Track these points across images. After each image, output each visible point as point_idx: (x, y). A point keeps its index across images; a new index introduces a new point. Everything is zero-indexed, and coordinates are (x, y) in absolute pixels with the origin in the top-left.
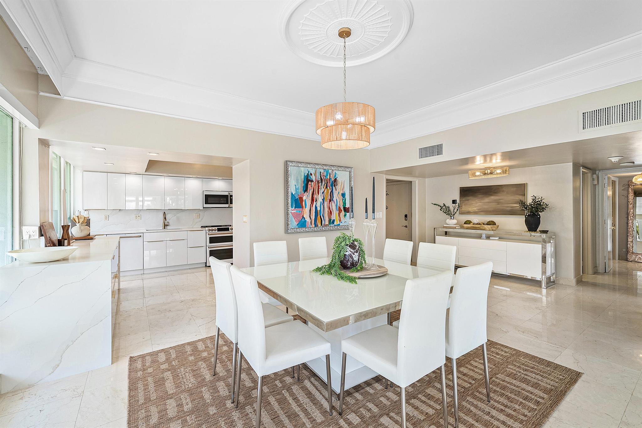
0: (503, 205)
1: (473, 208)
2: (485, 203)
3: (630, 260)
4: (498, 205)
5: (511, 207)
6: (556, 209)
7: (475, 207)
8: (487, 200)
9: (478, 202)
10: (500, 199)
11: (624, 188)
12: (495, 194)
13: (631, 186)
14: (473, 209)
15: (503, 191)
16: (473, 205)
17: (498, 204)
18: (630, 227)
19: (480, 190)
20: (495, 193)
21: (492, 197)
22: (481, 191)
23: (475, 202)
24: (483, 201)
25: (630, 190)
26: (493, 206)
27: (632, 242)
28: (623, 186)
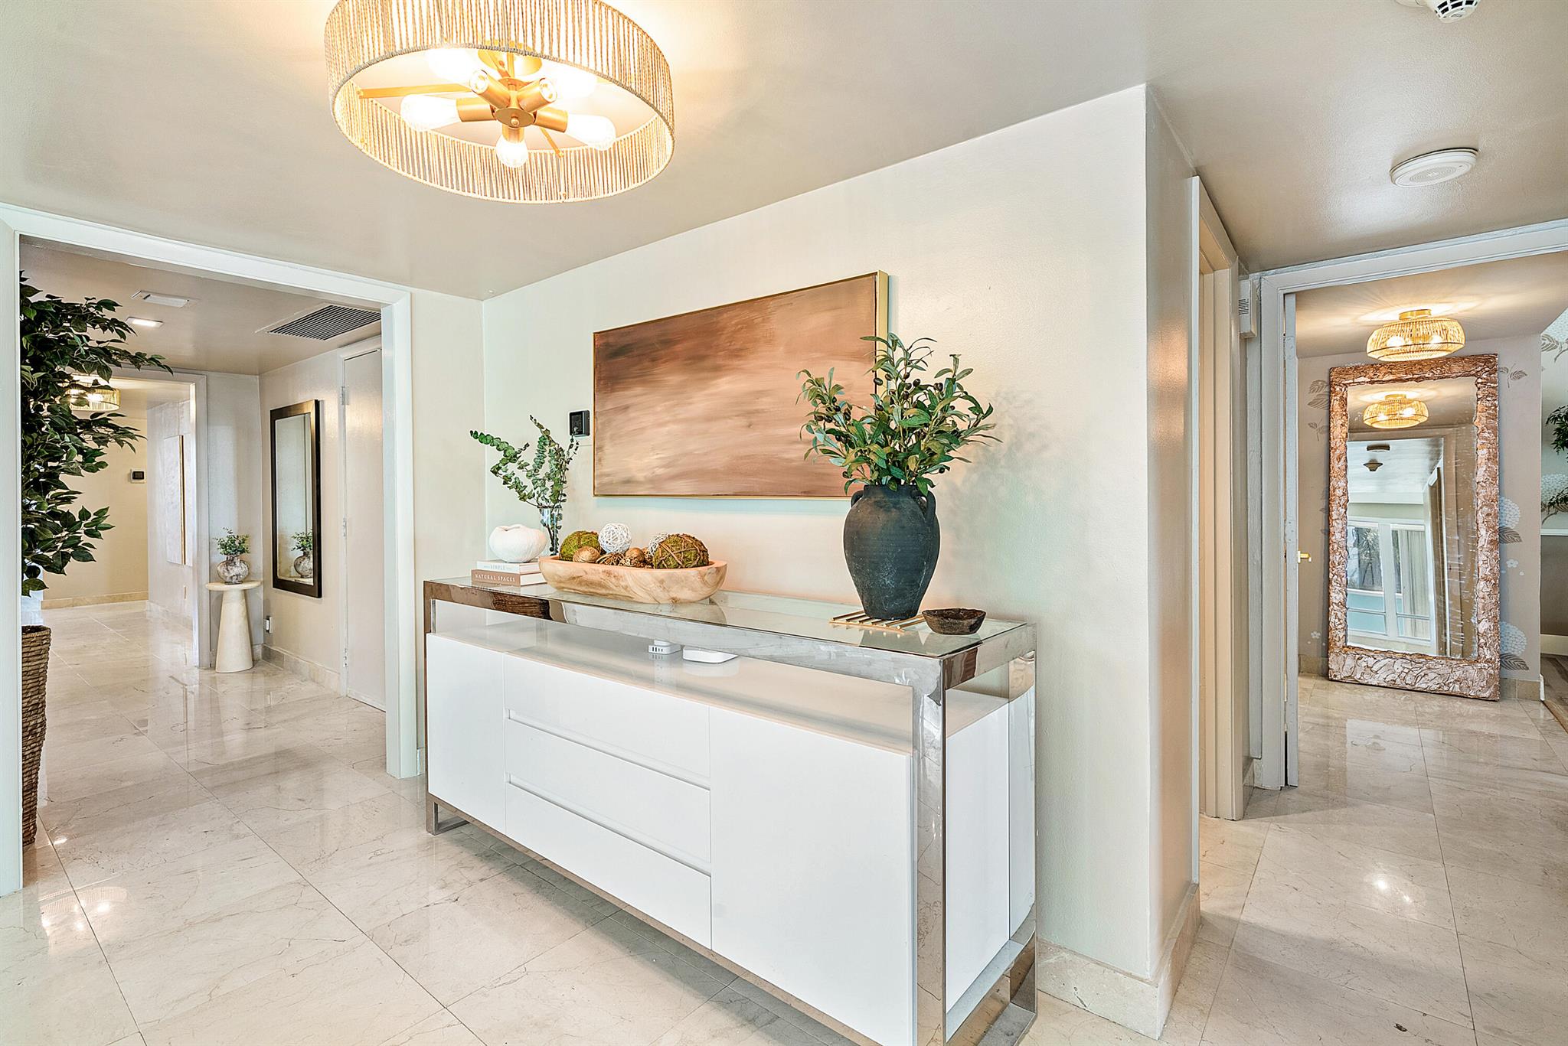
2: (693, 419)
3: (1338, 678)
4: (753, 434)
6: (1045, 447)
7: (653, 449)
8: (700, 401)
10: (760, 394)
11: (1314, 396)
12: (736, 362)
13: (1338, 389)
15: (770, 341)
16: (646, 434)
17: (752, 426)
18: (1336, 546)
20: (737, 354)
25: (1336, 403)
26: (732, 437)
27: (1343, 604)
28: (1312, 390)
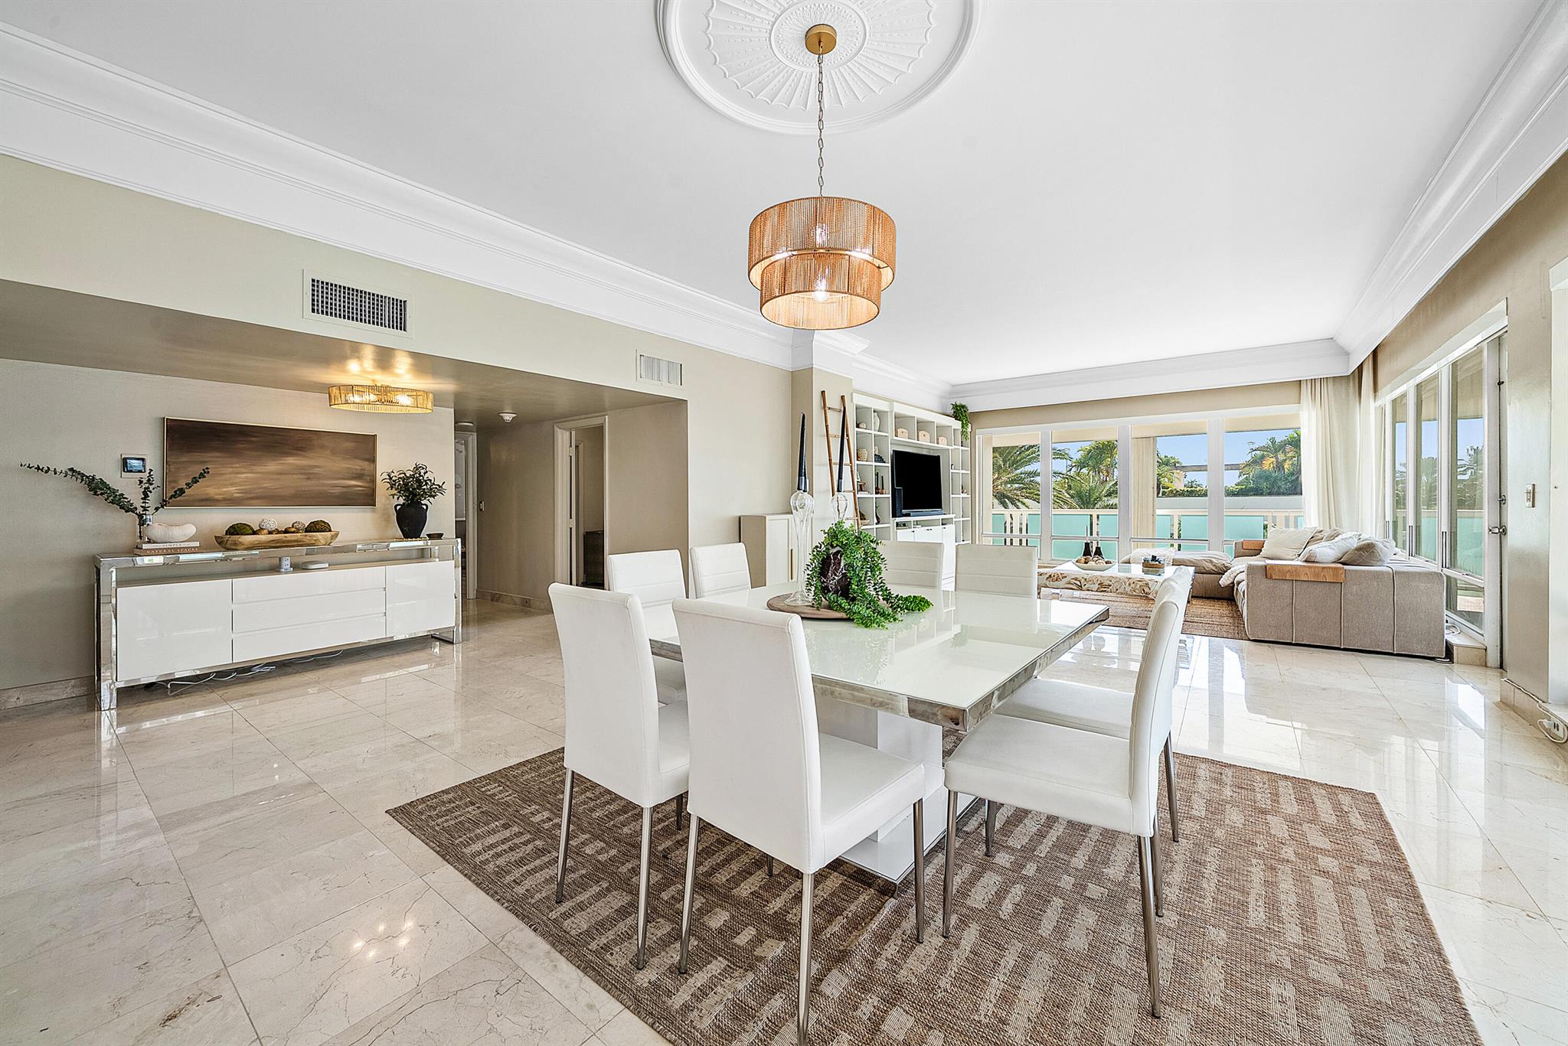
0: (321, 482)
1: (226, 486)
2: (269, 473)
4: (309, 482)
5: (344, 487)
8: (272, 466)
9: (243, 470)
14: (225, 490)
16: (224, 477)
17: (308, 479)
19: (248, 435)
21: (292, 460)
22: (253, 439)
23: (231, 469)
24: (258, 469)
26: (295, 483)
